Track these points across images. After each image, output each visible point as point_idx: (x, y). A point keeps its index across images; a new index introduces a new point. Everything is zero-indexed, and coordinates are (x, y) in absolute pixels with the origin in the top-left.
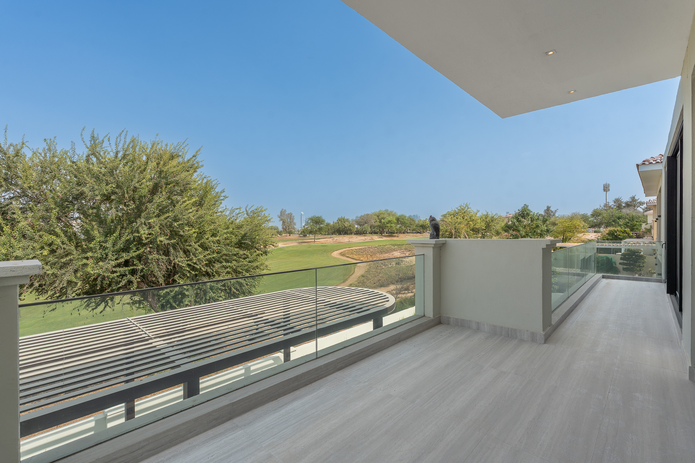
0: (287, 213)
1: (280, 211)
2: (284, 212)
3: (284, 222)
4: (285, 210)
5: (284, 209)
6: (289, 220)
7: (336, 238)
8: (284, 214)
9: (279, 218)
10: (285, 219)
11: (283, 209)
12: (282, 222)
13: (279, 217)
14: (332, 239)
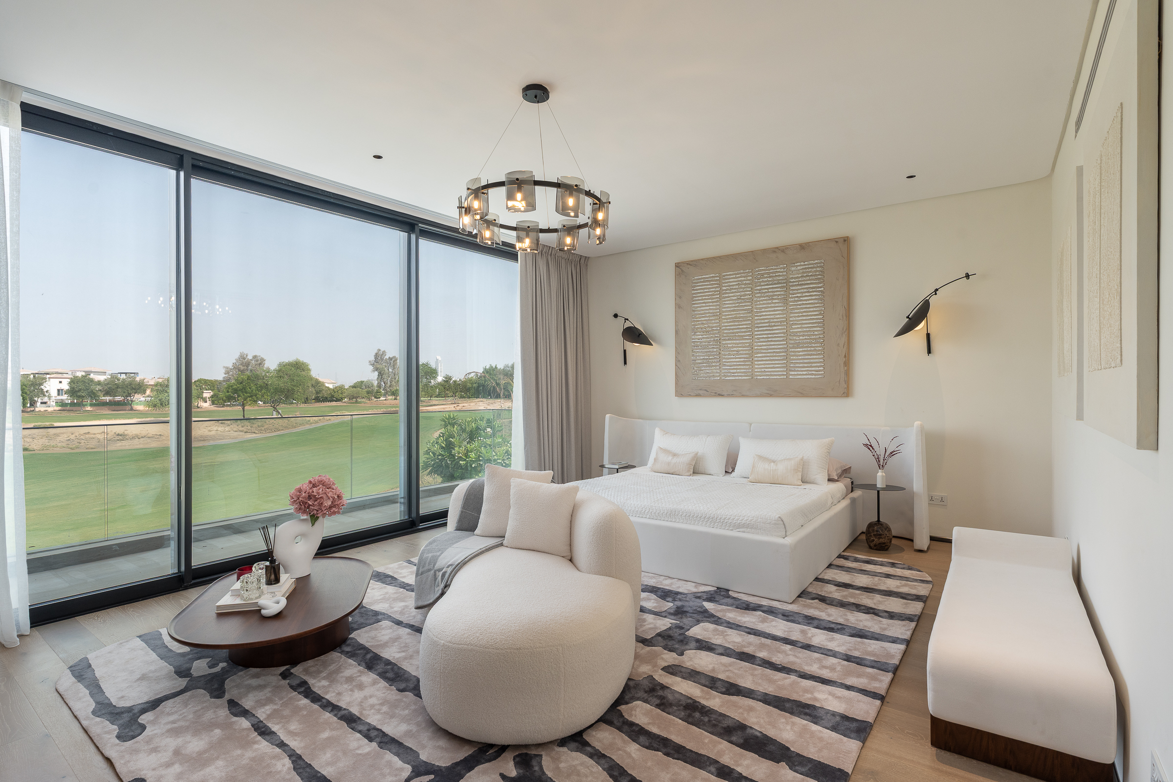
0: (387, 357)
1: (374, 354)
2: (382, 355)
3: (381, 375)
4: (384, 352)
5: (382, 350)
6: (390, 370)
7: (463, 405)
8: (382, 359)
9: (371, 366)
10: (383, 368)
11: (379, 350)
12: (376, 373)
13: (373, 365)
14: (455, 405)
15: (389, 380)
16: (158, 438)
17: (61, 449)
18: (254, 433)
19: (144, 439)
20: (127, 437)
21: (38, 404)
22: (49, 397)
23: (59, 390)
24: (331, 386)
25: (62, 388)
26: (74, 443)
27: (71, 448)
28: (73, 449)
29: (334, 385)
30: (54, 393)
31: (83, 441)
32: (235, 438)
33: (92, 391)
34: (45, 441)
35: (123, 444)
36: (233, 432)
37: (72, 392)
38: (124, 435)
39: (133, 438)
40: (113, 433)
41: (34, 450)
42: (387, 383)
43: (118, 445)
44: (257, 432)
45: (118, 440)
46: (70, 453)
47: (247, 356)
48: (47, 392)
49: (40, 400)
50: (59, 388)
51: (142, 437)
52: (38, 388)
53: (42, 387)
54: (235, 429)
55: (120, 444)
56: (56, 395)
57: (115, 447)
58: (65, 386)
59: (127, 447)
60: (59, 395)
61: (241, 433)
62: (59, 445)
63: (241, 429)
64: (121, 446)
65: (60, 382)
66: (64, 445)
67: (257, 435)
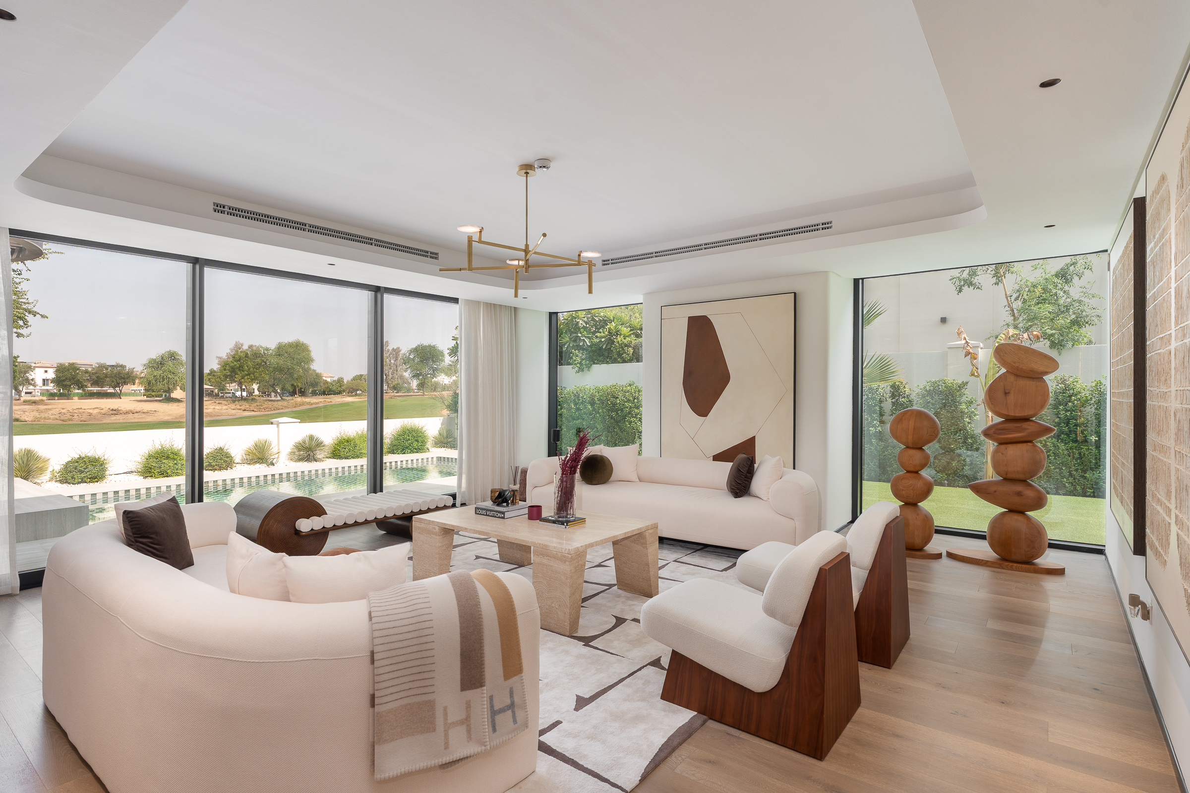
15: (390, 372)
16: (153, 413)
17: (54, 421)
18: (253, 411)
19: (138, 414)
20: (121, 412)
21: (23, 394)
22: (34, 385)
23: (44, 380)
24: (329, 380)
25: (48, 378)
26: (66, 415)
27: (63, 420)
28: (65, 421)
29: (332, 379)
30: (39, 382)
31: (76, 415)
32: (234, 415)
33: (79, 380)
34: (37, 414)
35: (118, 418)
36: (231, 410)
37: (58, 381)
38: (118, 410)
39: (127, 413)
40: (107, 409)
41: (26, 421)
42: (389, 375)
43: (112, 418)
44: (256, 410)
45: (112, 414)
46: (62, 425)
47: (242, 345)
48: (32, 380)
49: (24, 390)
50: (45, 378)
51: (136, 412)
52: (24, 376)
53: (27, 375)
54: (232, 408)
55: (115, 418)
56: (41, 385)
57: (110, 420)
58: (51, 375)
59: (121, 421)
60: (44, 385)
61: (239, 411)
62: (52, 417)
63: (239, 407)
64: (116, 420)
65: (46, 372)
66: (57, 417)
67: (256, 413)
